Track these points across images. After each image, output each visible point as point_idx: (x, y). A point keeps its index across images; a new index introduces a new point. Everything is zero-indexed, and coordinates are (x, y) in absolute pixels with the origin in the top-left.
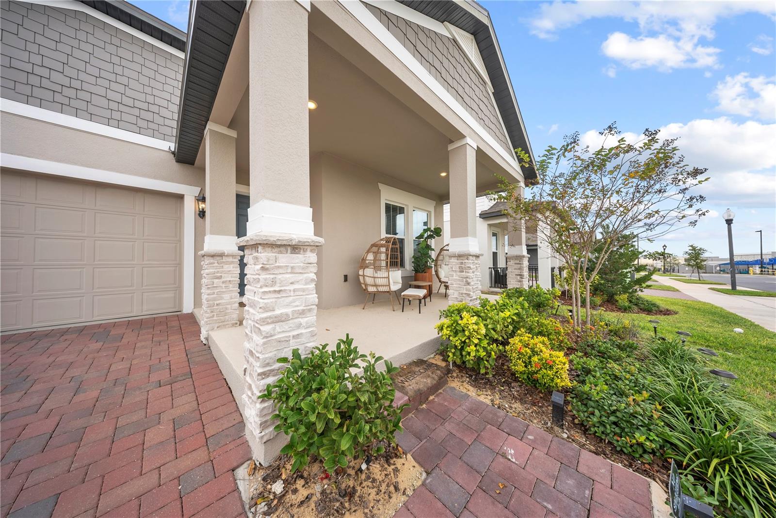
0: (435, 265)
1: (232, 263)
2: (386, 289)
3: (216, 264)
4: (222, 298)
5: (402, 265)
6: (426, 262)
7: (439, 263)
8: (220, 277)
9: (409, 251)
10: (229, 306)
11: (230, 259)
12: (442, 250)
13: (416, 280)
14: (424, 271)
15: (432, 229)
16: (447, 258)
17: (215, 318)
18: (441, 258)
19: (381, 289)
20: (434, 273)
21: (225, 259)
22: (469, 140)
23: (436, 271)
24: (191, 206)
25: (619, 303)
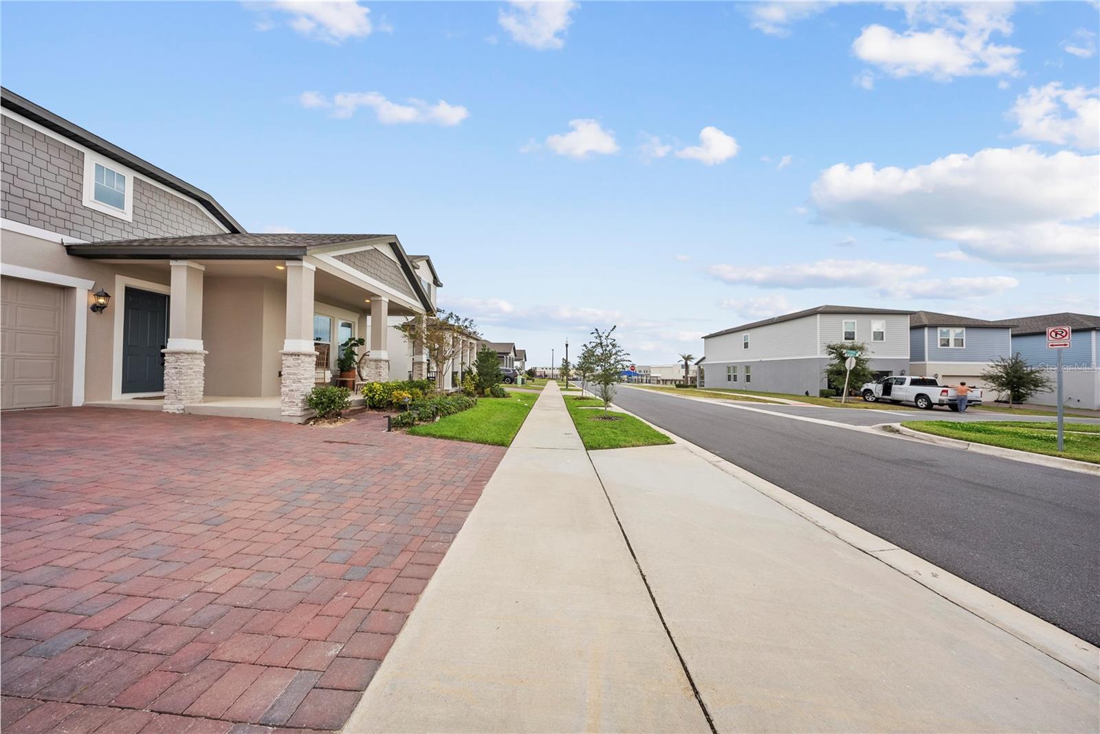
0: (358, 367)
1: (200, 358)
3: (189, 359)
4: (193, 383)
5: (328, 366)
6: (350, 364)
7: (362, 365)
8: (191, 369)
9: (334, 355)
10: (197, 389)
11: (198, 356)
12: (364, 355)
13: (343, 377)
14: (348, 371)
15: (357, 339)
16: (368, 362)
17: (188, 396)
18: (363, 361)
20: (357, 373)
21: (195, 356)
22: (383, 298)
23: (359, 372)
24: (83, 299)
25: (486, 393)
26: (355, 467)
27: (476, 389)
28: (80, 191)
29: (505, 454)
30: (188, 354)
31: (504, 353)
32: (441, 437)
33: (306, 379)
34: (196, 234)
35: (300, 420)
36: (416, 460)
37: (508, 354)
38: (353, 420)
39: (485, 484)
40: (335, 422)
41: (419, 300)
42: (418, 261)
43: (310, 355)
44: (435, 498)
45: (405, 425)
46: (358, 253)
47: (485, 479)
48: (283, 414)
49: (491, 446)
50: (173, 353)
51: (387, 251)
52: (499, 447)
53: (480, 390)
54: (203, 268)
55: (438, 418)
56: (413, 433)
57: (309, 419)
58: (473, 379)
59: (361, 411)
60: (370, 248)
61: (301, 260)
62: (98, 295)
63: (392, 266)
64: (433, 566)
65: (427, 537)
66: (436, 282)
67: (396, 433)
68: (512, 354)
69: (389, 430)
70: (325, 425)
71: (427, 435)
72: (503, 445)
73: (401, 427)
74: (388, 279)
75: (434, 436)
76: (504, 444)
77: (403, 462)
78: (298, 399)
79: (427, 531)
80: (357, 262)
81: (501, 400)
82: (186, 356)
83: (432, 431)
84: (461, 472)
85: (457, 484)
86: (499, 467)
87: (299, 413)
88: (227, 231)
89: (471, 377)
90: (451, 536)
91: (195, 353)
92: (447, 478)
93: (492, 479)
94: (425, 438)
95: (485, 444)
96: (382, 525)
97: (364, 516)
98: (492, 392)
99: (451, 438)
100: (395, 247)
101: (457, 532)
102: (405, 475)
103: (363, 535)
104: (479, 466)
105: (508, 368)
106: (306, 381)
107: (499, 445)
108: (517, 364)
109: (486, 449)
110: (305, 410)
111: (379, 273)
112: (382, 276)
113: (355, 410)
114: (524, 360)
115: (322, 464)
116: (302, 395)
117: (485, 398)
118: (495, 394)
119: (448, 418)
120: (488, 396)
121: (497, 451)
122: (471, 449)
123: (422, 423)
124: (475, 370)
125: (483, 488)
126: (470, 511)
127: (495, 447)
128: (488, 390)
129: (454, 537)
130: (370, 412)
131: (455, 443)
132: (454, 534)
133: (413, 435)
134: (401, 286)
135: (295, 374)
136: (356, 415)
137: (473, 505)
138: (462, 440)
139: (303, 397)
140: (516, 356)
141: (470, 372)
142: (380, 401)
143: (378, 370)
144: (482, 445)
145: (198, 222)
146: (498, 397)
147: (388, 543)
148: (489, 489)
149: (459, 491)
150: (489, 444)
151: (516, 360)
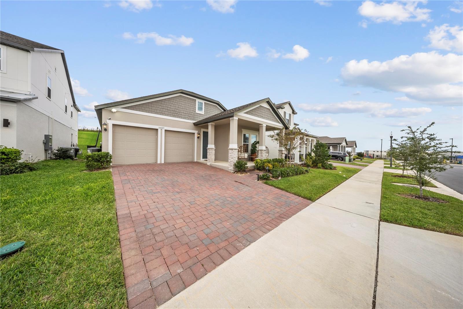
0: (258, 152)
2: (244, 157)
4: (212, 157)
5: (248, 152)
6: (255, 151)
8: (212, 153)
9: (250, 148)
10: (213, 159)
13: (251, 156)
14: (254, 154)
15: (257, 142)
17: (211, 161)
19: (243, 157)
22: (264, 125)
24: (196, 136)
25: (318, 166)
26: (236, 194)
27: (313, 164)
28: (195, 109)
29: (309, 205)
30: (211, 149)
31: (338, 144)
32: (277, 188)
33: (235, 157)
34: (216, 114)
35: (232, 171)
36: (260, 197)
37: (340, 144)
38: (249, 174)
39: (284, 221)
40: (242, 174)
41: (281, 123)
42: (284, 105)
43: (236, 149)
44: (255, 219)
45: (265, 179)
46: (253, 109)
47: (286, 217)
48: (229, 169)
49: (303, 199)
50: (209, 149)
51: (266, 105)
52: (307, 200)
53: (315, 164)
54: (214, 124)
55: (280, 178)
56: (266, 183)
57: (235, 172)
58: (311, 158)
59: (253, 170)
60: (258, 106)
61: (233, 117)
62: (198, 134)
63: (268, 111)
64: (231, 255)
65: (239, 238)
66: (294, 112)
67: (260, 182)
68: (344, 144)
69: (258, 180)
70: (239, 175)
71: (272, 185)
72: (310, 199)
73: (263, 180)
74: (266, 116)
75: (275, 187)
76: (312, 199)
77: (255, 196)
78: (233, 164)
79: (240, 235)
80: (253, 113)
81: (327, 171)
82: (211, 150)
83: (274, 184)
84: (276, 209)
85: (270, 215)
86: (299, 213)
87: (233, 169)
88: (223, 111)
89: (310, 158)
90: (249, 243)
91: (213, 149)
92: (267, 210)
93: (290, 219)
94: (270, 187)
95: (300, 196)
96: (227, 224)
97: (226, 217)
98: (322, 166)
99: (282, 189)
100: (269, 103)
101: (252, 242)
102: (251, 203)
103: (219, 226)
104: (288, 208)
105: (340, 152)
106: (235, 158)
107: (308, 199)
108: (349, 149)
109: (299, 199)
110: (235, 168)
111: (262, 115)
112: (263, 116)
113: (250, 170)
114: (355, 147)
115: (229, 190)
116: (233, 163)
117: (317, 169)
118: (324, 167)
119: (286, 179)
120: (319, 168)
121: (304, 202)
122: (290, 197)
123: (274, 179)
124: (313, 154)
125: (282, 223)
126: (266, 233)
127: (305, 200)
128: (320, 165)
129: (249, 244)
130: (256, 171)
131: (283, 192)
132: (251, 242)
133: (266, 184)
134: (272, 118)
135: (232, 156)
136: (251, 172)
137: (270, 230)
138: (287, 191)
139: (234, 164)
140: (347, 144)
141: (310, 154)
142: (260, 167)
143: (261, 154)
144: (298, 197)
145: (217, 110)
146: (327, 169)
147: (224, 233)
148: (285, 225)
149: (268, 220)
150: (302, 197)
151: (347, 147)
